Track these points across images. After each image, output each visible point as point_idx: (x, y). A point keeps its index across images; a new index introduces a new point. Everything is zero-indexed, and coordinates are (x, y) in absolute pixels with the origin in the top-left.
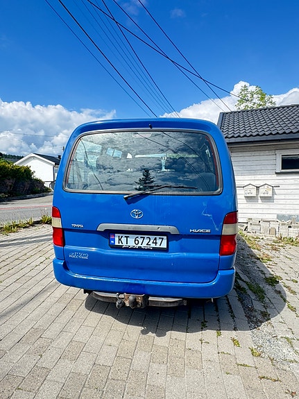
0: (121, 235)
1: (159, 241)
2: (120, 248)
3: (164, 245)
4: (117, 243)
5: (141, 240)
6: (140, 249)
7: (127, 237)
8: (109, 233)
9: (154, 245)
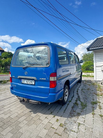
0: (23, 80)
1: (32, 82)
2: (23, 84)
3: (34, 83)
4: (22, 82)
5: (28, 81)
6: (28, 84)
7: (25, 80)
8: (21, 79)
9: (31, 83)
